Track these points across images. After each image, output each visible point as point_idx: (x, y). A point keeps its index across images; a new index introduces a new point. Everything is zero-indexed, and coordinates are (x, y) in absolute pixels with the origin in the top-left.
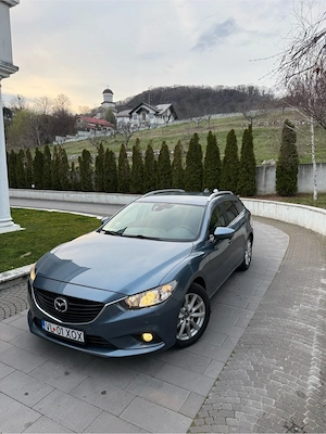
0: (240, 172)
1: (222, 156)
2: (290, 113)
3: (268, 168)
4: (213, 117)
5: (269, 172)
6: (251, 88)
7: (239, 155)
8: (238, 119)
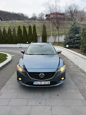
0: (33, 37)
1: (28, 33)
2: (36, 22)
3: (39, 36)
4: (16, 21)
5: (40, 37)
6: (22, 14)
7: (33, 33)
8: (23, 22)
